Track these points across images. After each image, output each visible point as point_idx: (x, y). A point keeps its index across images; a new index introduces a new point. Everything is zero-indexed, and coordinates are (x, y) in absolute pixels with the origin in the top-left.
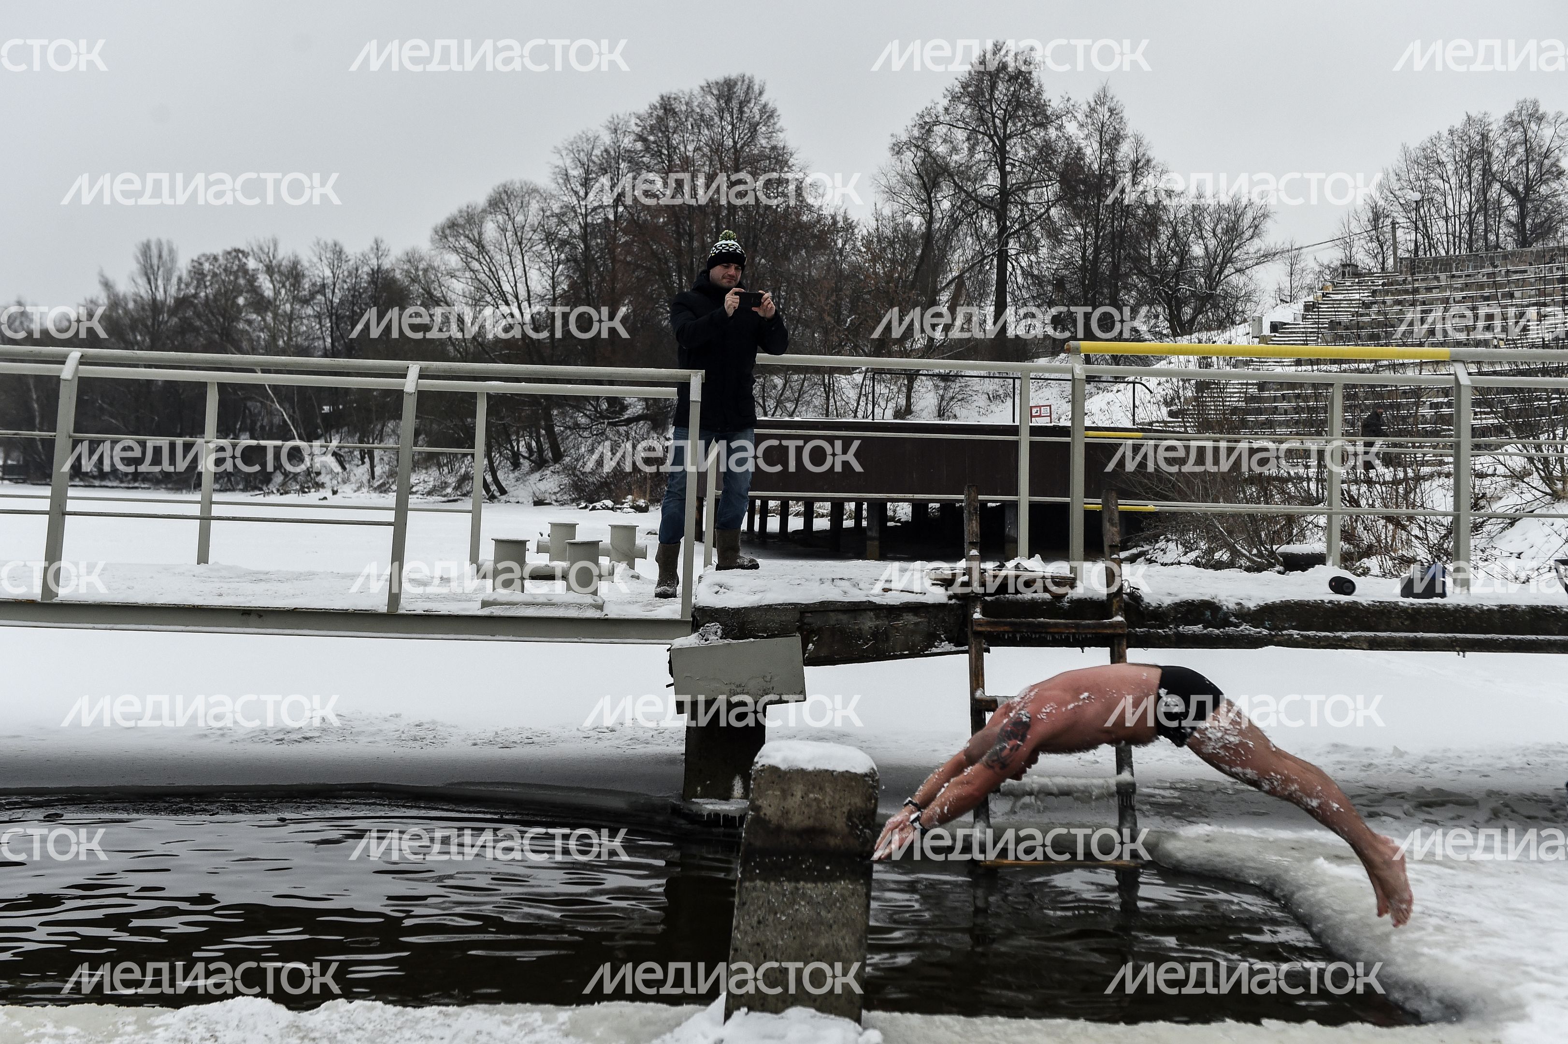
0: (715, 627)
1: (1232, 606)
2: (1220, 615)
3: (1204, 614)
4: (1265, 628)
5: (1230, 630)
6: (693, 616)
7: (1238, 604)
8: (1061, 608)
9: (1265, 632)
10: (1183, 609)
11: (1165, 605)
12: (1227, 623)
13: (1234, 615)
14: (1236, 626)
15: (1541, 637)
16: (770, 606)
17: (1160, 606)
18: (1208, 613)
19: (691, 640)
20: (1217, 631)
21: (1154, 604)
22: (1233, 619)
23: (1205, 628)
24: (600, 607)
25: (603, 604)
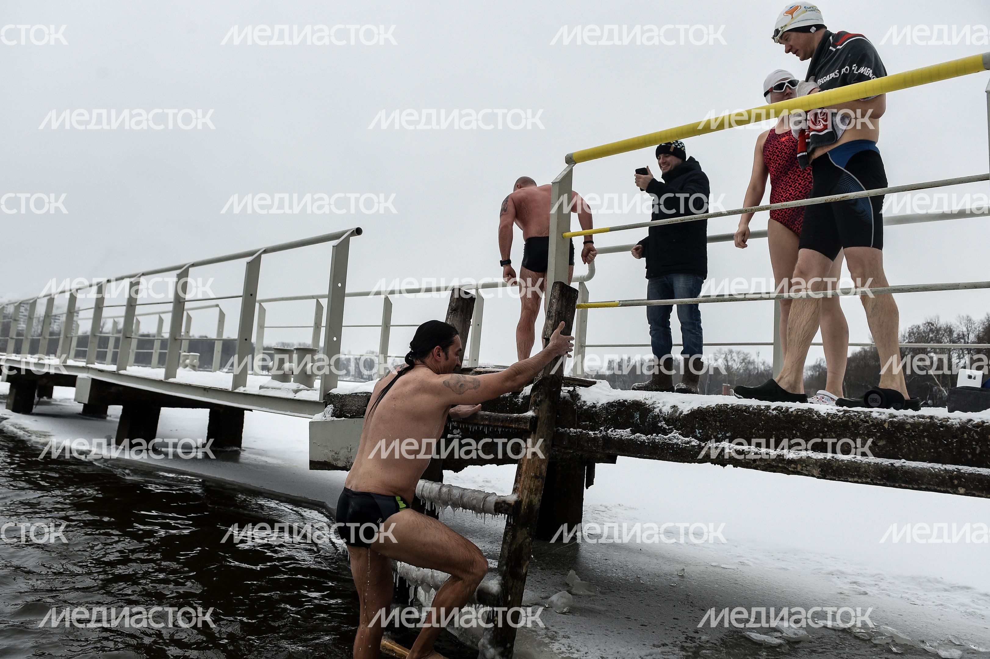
0: (330, 408)
1: (665, 411)
2: (649, 419)
3: (633, 417)
4: (696, 437)
5: (659, 438)
6: (324, 399)
7: (673, 408)
8: (516, 404)
9: (695, 442)
10: (614, 410)
11: (599, 405)
12: (656, 429)
13: (664, 419)
14: (665, 432)
16: (356, 393)
17: (594, 406)
18: (637, 416)
19: (318, 417)
20: (644, 437)
21: (589, 403)
22: (663, 424)
23: (633, 432)
24: (296, 391)
25: (301, 390)
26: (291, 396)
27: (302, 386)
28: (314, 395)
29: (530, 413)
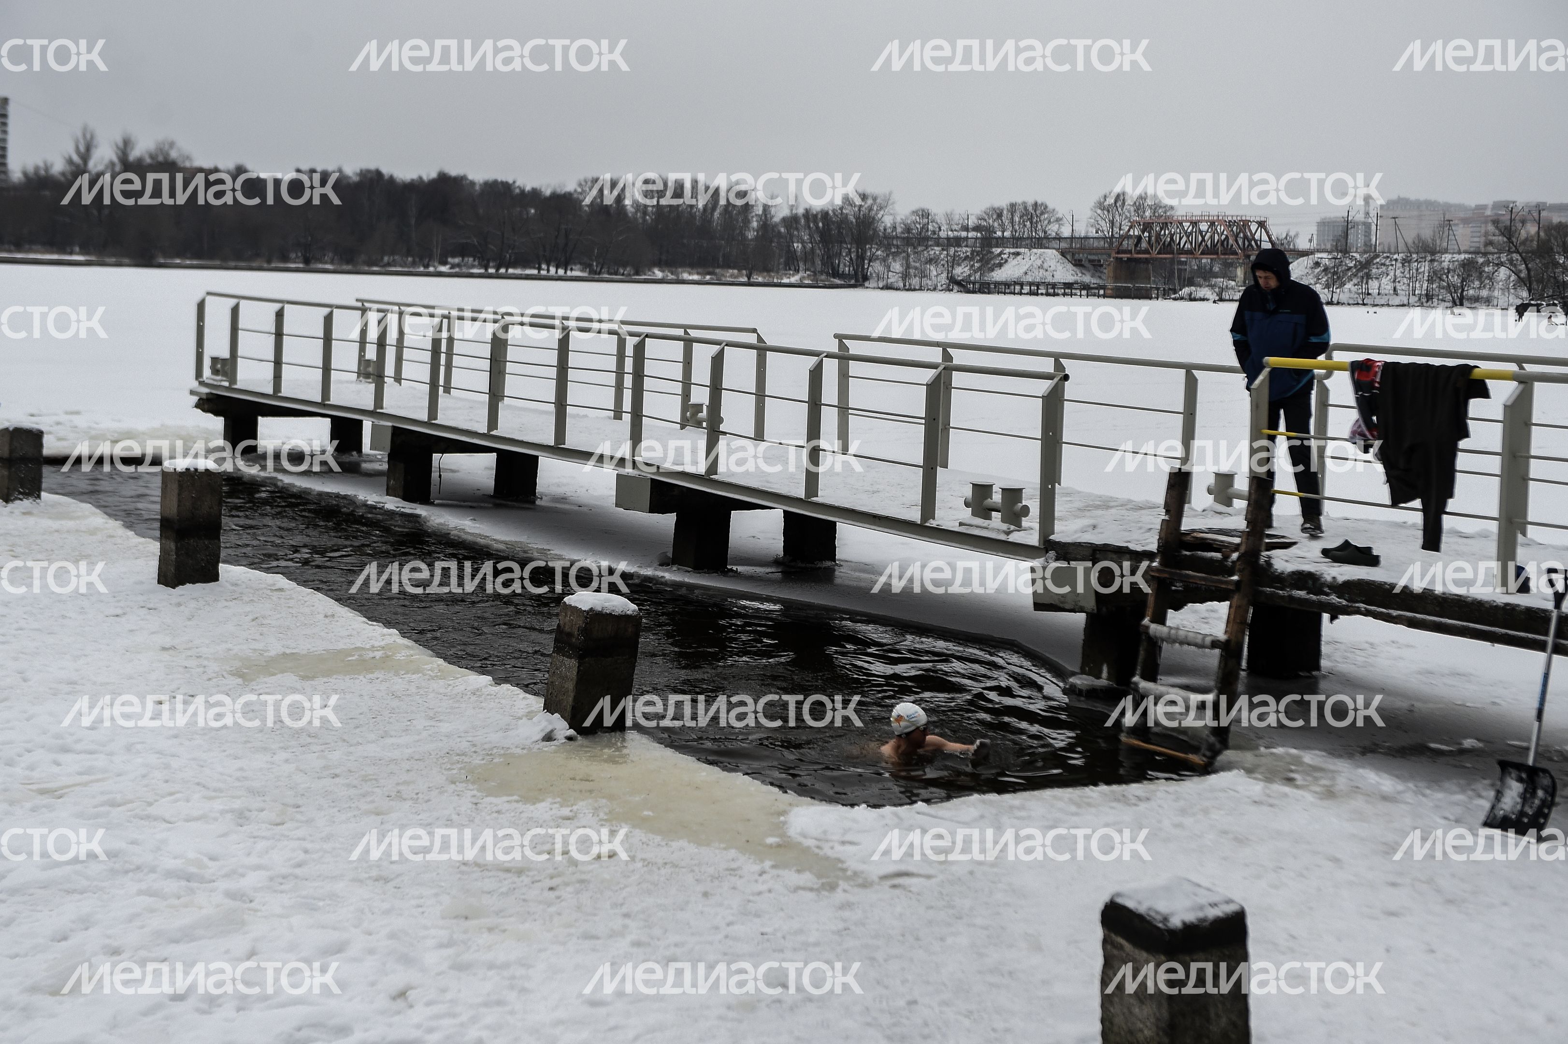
0: (1052, 553)
1: (1329, 579)
2: (1318, 585)
3: (1307, 583)
4: (1345, 599)
5: (1323, 598)
6: (1044, 545)
7: (1334, 578)
8: (1226, 566)
9: (1344, 603)
10: (1296, 576)
11: (1286, 572)
12: (1321, 592)
13: (1328, 586)
14: (1327, 594)
15: (1530, 636)
16: (1080, 543)
17: (1282, 573)
18: (1310, 582)
20: (1314, 597)
21: (1279, 571)
22: (1326, 590)
23: (1308, 593)
24: (1008, 533)
25: (1012, 531)
26: (1003, 537)
27: (1012, 527)
28: (1033, 539)
29: (1235, 578)
